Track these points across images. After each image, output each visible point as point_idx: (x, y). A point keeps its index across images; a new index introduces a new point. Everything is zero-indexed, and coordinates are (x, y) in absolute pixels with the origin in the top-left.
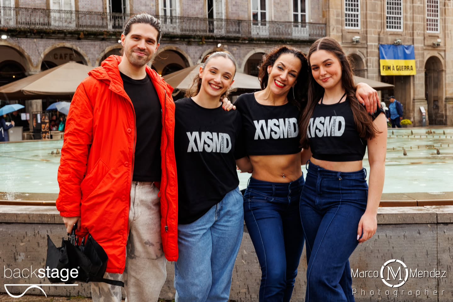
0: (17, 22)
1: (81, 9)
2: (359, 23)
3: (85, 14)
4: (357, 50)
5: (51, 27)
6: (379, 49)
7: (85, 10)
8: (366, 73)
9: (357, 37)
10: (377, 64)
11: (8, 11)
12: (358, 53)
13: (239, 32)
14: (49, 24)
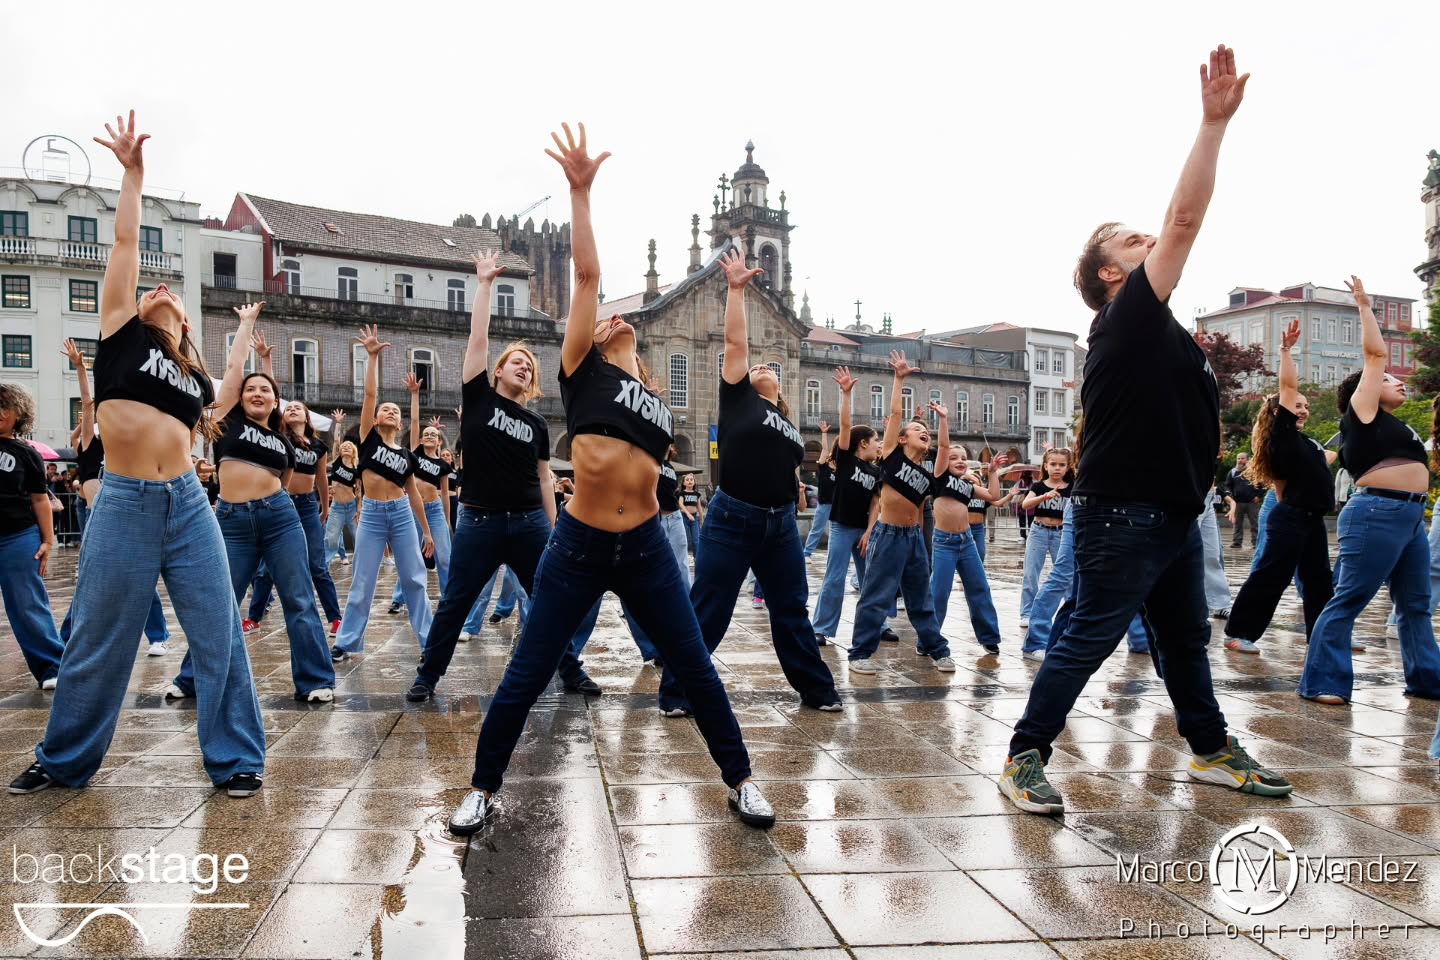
0: (320, 399)
1: (384, 386)
2: (687, 402)
3: (389, 390)
4: (684, 430)
5: (354, 404)
6: (709, 430)
7: (389, 386)
8: (693, 456)
9: (683, 417)
10: (706, 445)
11: (312, 388)
12: (685, 434)
13: (550, 410)
14: (352, 400)
